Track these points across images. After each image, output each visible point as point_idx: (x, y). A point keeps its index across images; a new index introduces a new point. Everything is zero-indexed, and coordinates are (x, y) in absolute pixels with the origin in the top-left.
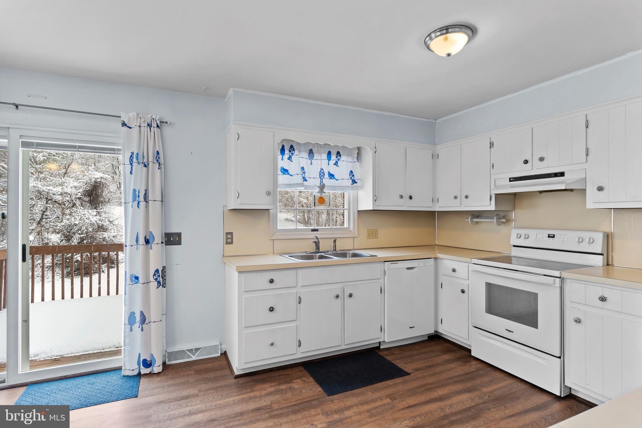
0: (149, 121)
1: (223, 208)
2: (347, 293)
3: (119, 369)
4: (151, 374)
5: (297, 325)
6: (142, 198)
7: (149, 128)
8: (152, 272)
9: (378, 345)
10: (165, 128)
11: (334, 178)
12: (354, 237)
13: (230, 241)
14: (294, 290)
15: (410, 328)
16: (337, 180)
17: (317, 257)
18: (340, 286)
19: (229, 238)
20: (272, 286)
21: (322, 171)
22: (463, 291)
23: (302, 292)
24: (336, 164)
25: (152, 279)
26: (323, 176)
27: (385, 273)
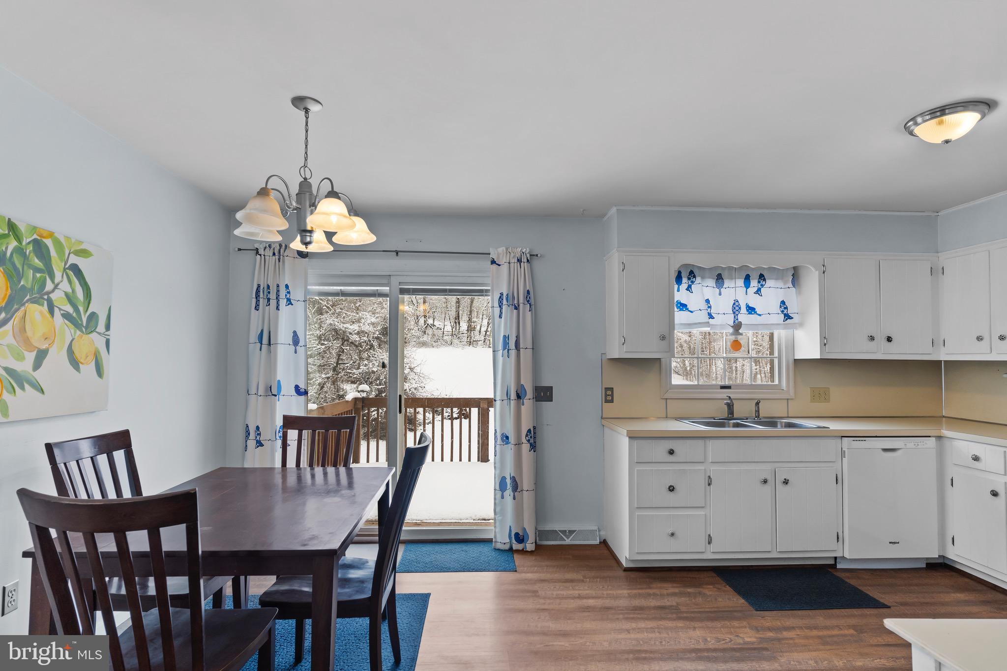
0: (518, 255)
1: (602, 356)
2: (780, 478)
3: (490, 541)
4: (523, 552)
5: (705, 514)
6: (512, 345)
7: (519, 264)
8: (524, 432)
9: (832, 562)
10: (536, 263)
11: (756, 312)
12: (788, 399)
13: (610, 399)
14: (701, 467)
15: (890, 543)
16: (760, 315)
17: (731, 425)
18: (769, 467)
19: (609, 395)
20: (671, 458)
21: (737, 304)
22: (994, 494)
23: (713, 470)
24: (758, 292)
25: (524, 440)
26: (738, 310)
27: (843, 454)
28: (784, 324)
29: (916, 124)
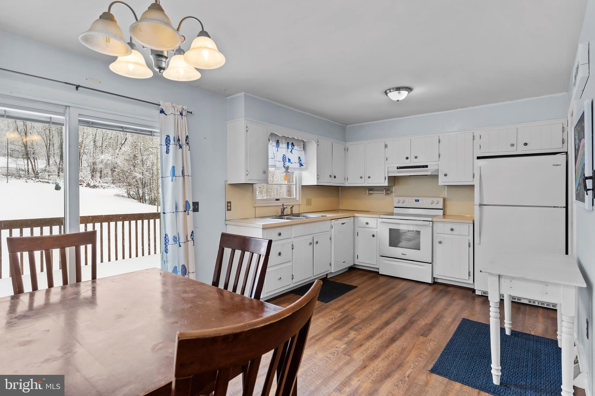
0: (180, 110)
1: (225, 182)
2: (315, 241)
5: (291, 265)
7: (181, 116)
8: (190, 233)
9: (326, 276)
10: (191, 118)
11: (290, 162)
12: (299, 205)
13: (230, 208)
14: (289, 240)
15: (343, 262)
16: (292, 163)
17: (286, 218)
18: (311, 236)
19: (229, 207)
20: (280, 238)
21: (285, 157)
22: (373, 236)
23: (294, 241)
24: (292, 152)
25: (190, 238)
26: (285, 160)
27: (332, 227)
28: (300, 168)
29: (390, 92)
